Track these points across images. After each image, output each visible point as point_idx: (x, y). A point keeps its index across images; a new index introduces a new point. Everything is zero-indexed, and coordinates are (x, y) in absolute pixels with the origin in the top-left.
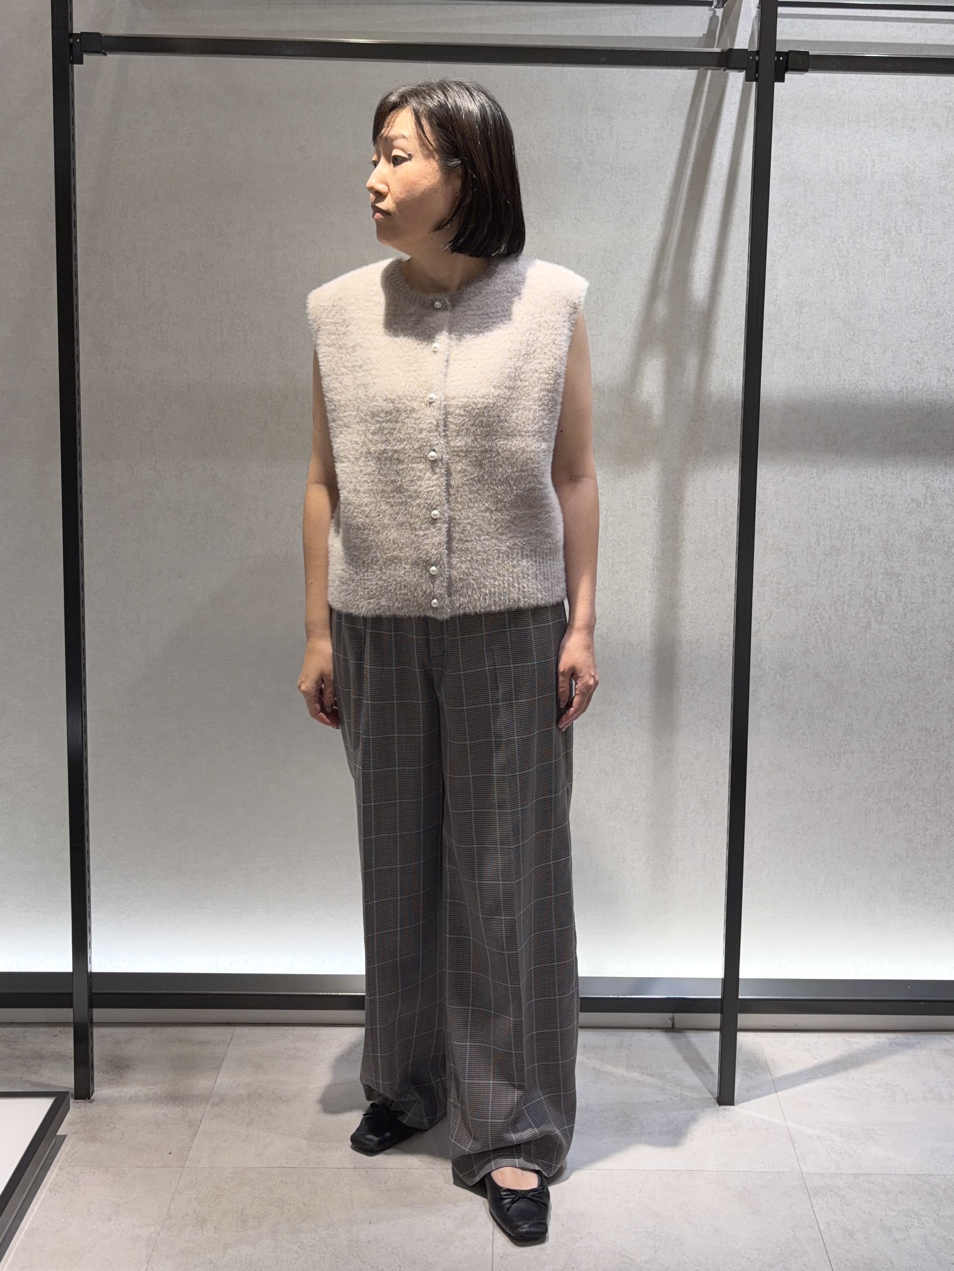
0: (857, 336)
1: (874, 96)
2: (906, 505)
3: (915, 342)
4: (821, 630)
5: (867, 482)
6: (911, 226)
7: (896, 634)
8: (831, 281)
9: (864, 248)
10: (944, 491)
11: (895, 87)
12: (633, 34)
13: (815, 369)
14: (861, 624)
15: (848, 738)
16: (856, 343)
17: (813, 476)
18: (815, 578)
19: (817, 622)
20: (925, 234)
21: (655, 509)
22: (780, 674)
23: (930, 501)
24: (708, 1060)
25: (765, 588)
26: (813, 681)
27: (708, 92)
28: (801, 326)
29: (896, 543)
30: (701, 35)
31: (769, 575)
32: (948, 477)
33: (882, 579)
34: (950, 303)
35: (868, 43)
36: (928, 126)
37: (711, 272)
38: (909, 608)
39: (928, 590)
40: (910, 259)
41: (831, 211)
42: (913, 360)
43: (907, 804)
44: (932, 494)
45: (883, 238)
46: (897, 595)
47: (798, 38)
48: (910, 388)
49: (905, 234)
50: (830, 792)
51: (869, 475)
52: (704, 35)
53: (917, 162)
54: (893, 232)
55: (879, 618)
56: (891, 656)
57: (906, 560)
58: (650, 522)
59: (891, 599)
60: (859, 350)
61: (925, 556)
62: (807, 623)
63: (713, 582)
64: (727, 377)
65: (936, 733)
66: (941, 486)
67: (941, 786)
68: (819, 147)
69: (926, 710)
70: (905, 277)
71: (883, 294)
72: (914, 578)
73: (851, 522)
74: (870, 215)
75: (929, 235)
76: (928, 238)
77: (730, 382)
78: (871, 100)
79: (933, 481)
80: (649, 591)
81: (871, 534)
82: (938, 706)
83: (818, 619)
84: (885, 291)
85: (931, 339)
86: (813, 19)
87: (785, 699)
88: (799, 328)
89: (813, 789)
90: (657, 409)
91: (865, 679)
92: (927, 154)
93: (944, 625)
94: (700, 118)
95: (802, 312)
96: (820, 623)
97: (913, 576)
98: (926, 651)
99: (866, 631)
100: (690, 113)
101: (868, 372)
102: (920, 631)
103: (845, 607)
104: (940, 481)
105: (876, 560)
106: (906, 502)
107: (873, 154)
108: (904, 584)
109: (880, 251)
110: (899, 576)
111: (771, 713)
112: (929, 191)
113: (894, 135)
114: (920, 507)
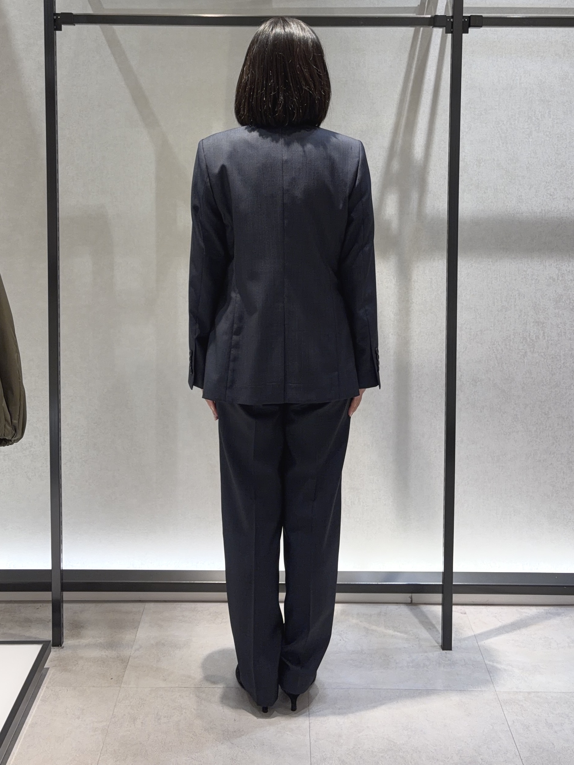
0: (514, 179)
1: (520, 38)
2: (546, 281)
3: (549, 182)
4: (496, 357)
5: (522, 267)
6: (544, 114)
7: (543, 359)
8: (497, 147)
9: (517, 127)
10: (569, 272)
11: (533, 33)
12: (377, 6)
13: (489, 199)
14: (521, 353)
16: (514, 183)
17: (489, 263)
18: (493, 325)
19: (494, 352)
20: (553, 119)
21: (394, 284)
22: (473, 384)
23: (560, 278)
24: (436, 623)
25: (462, 332)
26: (493, 389)
27: (422, 38)
28: (479, 174)
29: (541, 304)
30: (416, 5)
31: (465, 324)
32: (571, 263)
33: (533, 326)
34: (569, 159)
35: (516, 7)
36: (552, 55)
37: (425, 142)
38: (550, 343)
39: (561, 332)
40: (544, 134)
41: (496, 106)
42: (547, 194)
43: (552, 463)
44: (562, 273)
46: (542, 335)
47: (474, 6)
48: (546, 210)
49: (541, 119)
50: (504, 456)
51: (523, 263)
52: (418, 5)
53: (547, 77)
54: (534, 118)
55: (532, 349)
56: (540, 373)
57: (547, 314)
58: (391, 293)
59: (539, 338)
60: (515, 188)
61: (559, 311)
62: (488, 353)
63: (430, 328)
64: (436, 205)
65: (568, 419)
66: (567, 269)
68: (488, 69)
69: (562, 405)
70: (542, 144)
71: (529, 154)
72: (552, 325)
74: (519, 108)
75: (555, 119)
76: (554, 121)
77: (438, 208)
78: (518, 41)
79: (562, 266)
80: (392, 334)
81: (526, 297)
83: (495, 351)
84: (530, 153)
85: (558, 181)
87: (476, 400)
88: (479, 175)
89: (494, 455)
90: (394, 226)
91: (524, 387)
92: (553, 72)
94: (417, 53)
95: (480, 166)
96: (496, 353)
97: (552, 324)
98: (561, 369)
99: (524, 357)
100: (410, 51)
101: (521, 201)
102: (557, 358)
103: (511, 343)
104: (566, 266)
105: (529, 315)
106: (547, 279)
107: (520, 72)
108: (546, 328)
109: (526, 129)
110: (543, 323)
111: (468, 408)
112: (555, 94)
113: (532, 61)
114: (555, 281)
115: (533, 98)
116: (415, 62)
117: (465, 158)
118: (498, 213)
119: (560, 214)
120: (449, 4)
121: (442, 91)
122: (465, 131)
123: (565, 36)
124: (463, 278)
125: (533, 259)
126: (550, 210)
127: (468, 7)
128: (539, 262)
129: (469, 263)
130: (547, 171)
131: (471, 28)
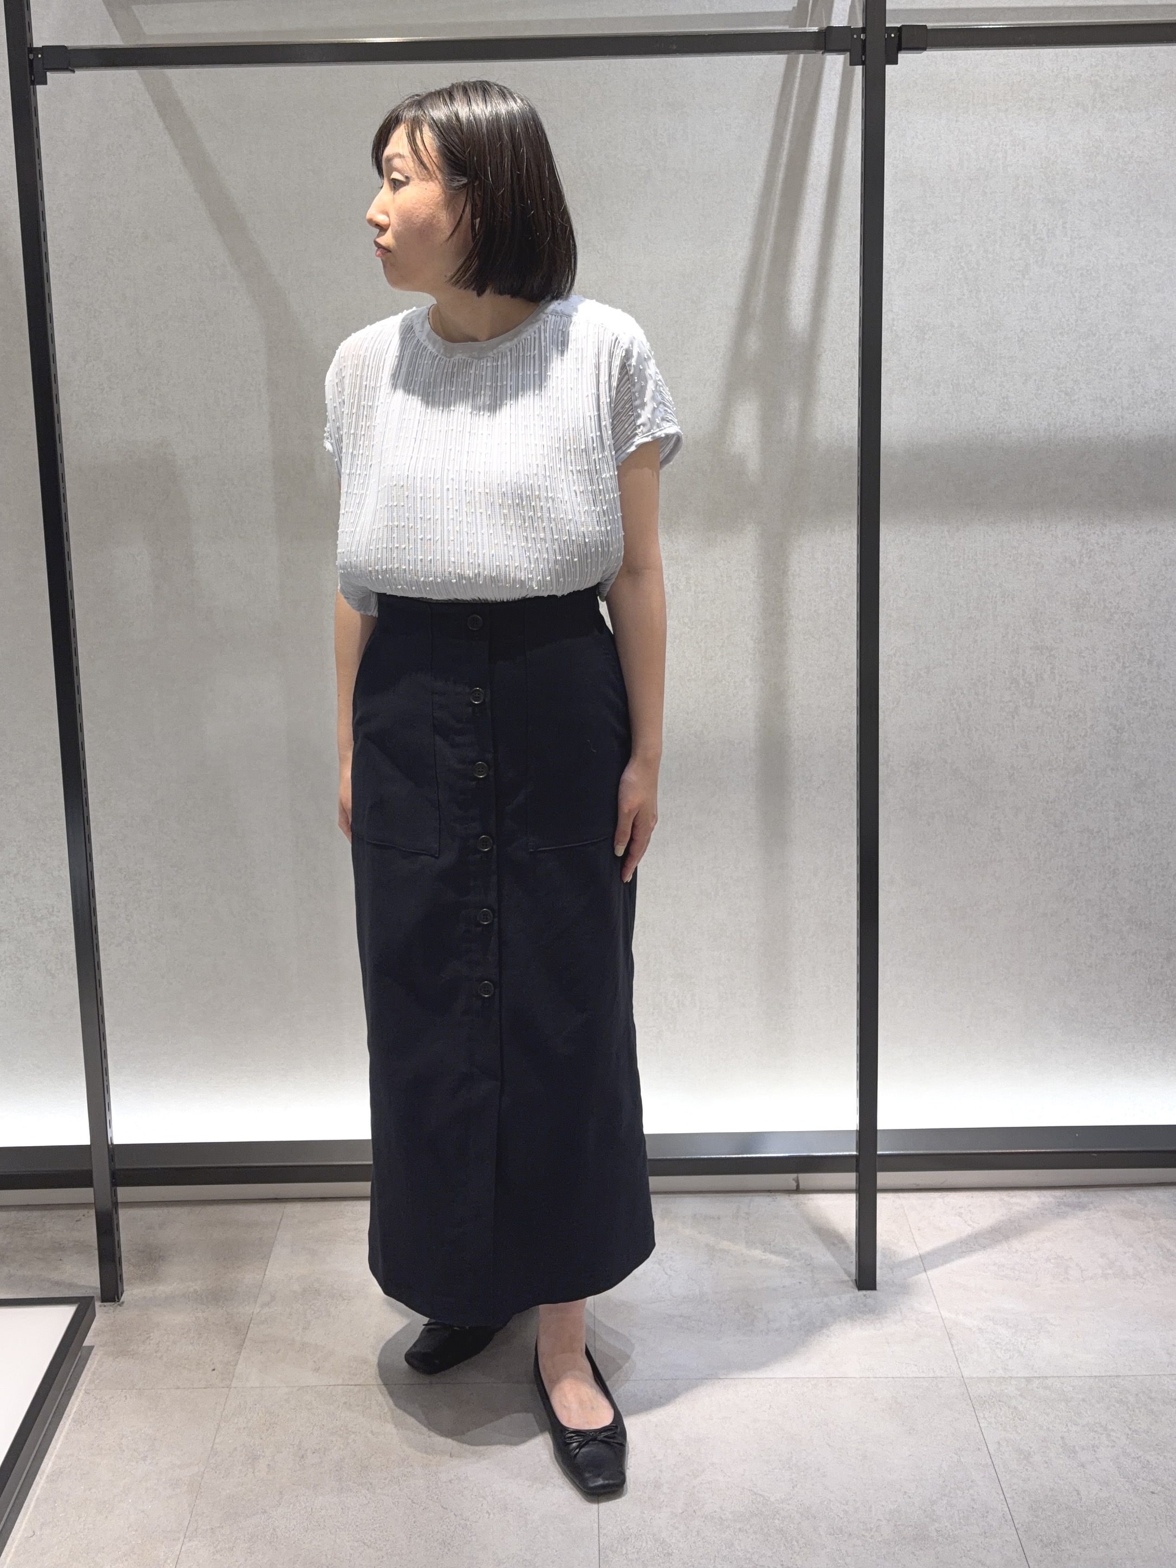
1: (1003, 72)
2: (1058, 566)
3: (1063, 368)
4: (958, 718)
5: (1009, 539)
6: (1053, 229)
7: (1050, 720)
8: (959, 299)
9: (997, 258)
10: (1102, 547)
11: (1029, 60)
12: (707, 12)
13: (942, 406)
14: (1007, 710)
15: (995, 844)
16: (993, 371)
17: (943, 535)
18: (951, 657)
19: (954, 709)
20: (1071, 238)
21: (754, 582)
22: (911, 771)
23: (1086, 560)
25: (890, 671)
26: (951, 779)
27: (803, 77)
28: (923, 355)
29: (1047, 612)
30: (789, 9)
31: (895, 655)
32: (1108, 529)
33: (1030, 655)
34: (1104, 320)
35: (994, 8)
36: (1070, 107)
37: (812, 295)
38: (1064, 688)
39: (1087, 666)
40: (1054, 269)
41: (956, 215)
42: (1061, 391)
44: (1089, 550)
45: (1020, 245)
46: (1049, 673)
47: (909, 7)
48: (1058, 425)
49: (1046, 239)
50: (975, 908)
51: (1012, 531)
52: (794, 8)
53: (1059, 152)
54: (1032, 237)
55: (1029, 701)
56: (1044, 746)
57: (1060, 631)
58: (749, 597)
59: (1042, 679)
60: (995, 382)
61: (1082, 624)
62: (942, 710)
63: (827, 666)
64: (835, 420)
65: (1100, 834)
66: (1099, 541)
68: (939, 138)
69: (1088, 808)
70: (1048, 291)
71: (1022, 312)
72: (1069, 652)
73: (991, 589)
74: (1004, 217)
75: (1076, 238)
76: (1074, 243)
77: (840, 427)
78: (1001, 78)
79: (1089, 535)
80: (751, 680)
81: (1017, 601)
82: (1101, 803)
83: (955, 706)
84: (1025, 309)
85: (1082, 365)
87: (919, 801)
89: (955, 906)
90: (753, 463)
91: (1013, 774)
92: (1070, 141)
93: (1108, 707)
94: (792, 110)
95: (924, 339)
96: (958, 710)
97: (1068, 650)
98: (1087, 738)
99: (1013, 717)
100: (780, 104)
101: (1007, 408)
102: (1078, 715)
103: (988, 689)
104: (1098, 535)
105: (1023, 634)
106: (1057, 562)
107: (1005, 143)
108: (1057, 659)
109: (1017, 260)
110: (1052, 650)
111: (902, 818)
112: (1075, 186)
113: (1029, 119)
114: (1074, 567)
115: (1031, 196)
116: (789, 127)
117: (894, 325)
118: (961, 434)
119: (1086, 431)
120: (857, 4)
121: (845, 186)
122: (894, 269)
123: (1096, 65)
124: (890, 567)
125: (1031, 523)
126: (1066, 423)
127: (894, 10)
128: (1043, 529)
129: (902, 534)
130: (1059, 346)
131: (902, 52)
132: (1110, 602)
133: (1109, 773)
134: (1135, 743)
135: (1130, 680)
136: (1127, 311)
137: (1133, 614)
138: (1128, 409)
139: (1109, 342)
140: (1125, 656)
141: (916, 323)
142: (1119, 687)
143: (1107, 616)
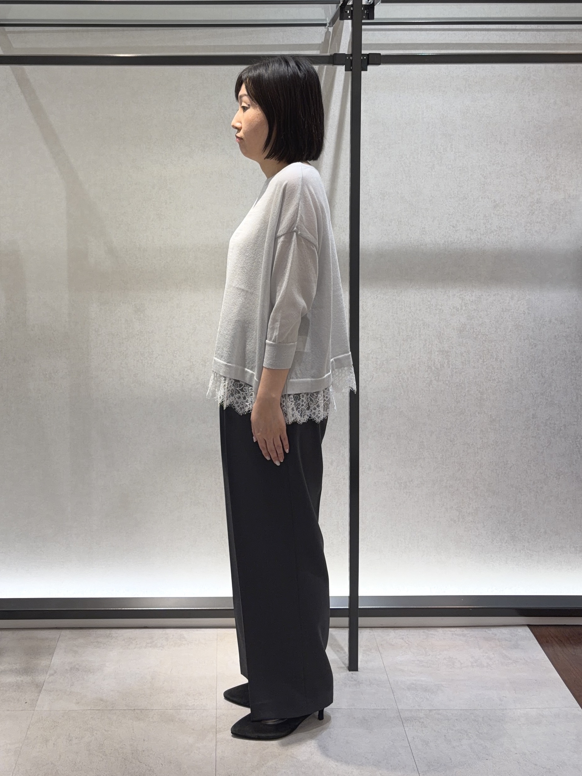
0: (417, 212)
1: (422, 74)
2: (450, 311)
3: (451, 215)
4: (402, 386)
5: (426, 297)
6: (446, 148)
7: (447, 387)
8: (401, 181)
9: (419, 161)
10: (472, 302)
11: (434, 69)
12: (281, 43)
13: (393, 231)
14: (426, 382)
15: (420, 450)
16: (417, 216)
17: (394, 294)
18: (398, 355)
19: (400, 381)
20: (455, 152)
23: (464, 308)
24: (342, 645)
25: (369, 361)
26: (399, 416)
27: (326, 74)
28: (384, 207)
29: (445, 333)
30: (320, 42)
31: (371, 353)
32: (474, 293)
33: (437, 355)
34: (471, 191)
35: (417, 44)
36: (454, 90)
37: (331, 177)
38: (454, 372)
39: (465, 361)
40: (446, 167)
41: (399, 140)
42: (450, 226)
44: (465, 303)
46: (447, 364)
47: (377, 42)
48: (449, 242)
49: (443, 153)
50: (411, 483)
51: (427, 293)
52: (322, 42)
53: (449, 111)
54: (436, 152)
55: (437, 378)
56: (445, 400)
57: (451, 343)
59: (443, 367)
60: (419, 221)
61: (463, 341)
62: (394, 381)
64: (342, 237)
65: (473, 446)
66: (470, 299)
67: (477, 477)
68: (391, 104)
69: (467, 432)
70: (444, 177)
71: (431, 187)
73: (418, 321)
74: (422, 142)
76: (456, 155)
77: (344, 240)
78: (420, 76)
79: (465, 296)
81: (430, 328)
82: (474, 430)
83: (401, 379)
84: (432, 185)
86: (386, 31)
87: (383, 427)
89: (401, 481)
91: (430, 414)
92: (454, 106)
93: (476, 381)
95: (384, 199)
97: (456, 353)
98: (466, 397)
99: (429, 385)
101: (424, 233)
102: (461, 385)
103: (417, 371)
104: (470, 296)
105: (434, 343)
106: (450, 309)
107: (423, 107)
108: (450, 357)
109: (428, 162)
110: (448, 352)
112: (456, 128)
113: (434, 96)
114: (458, 311)
115: (435, 132)
118: (402, 245)
119: (463, 245)
121: (346, 126)
123: (466, 71)
125: (437, 289)
126: (453, 241)
127: (370, 44)
128: (443, 292)
129: (374, 294)
130: (450, 204)
131: (369, 65)
132: (476, 329)
133: (477, 414)
134: (490, 400)
135: (487, 368)
136: (482, 188)
137: (487, 335)
138: (483, 235)
139: (474, 202)
140: (484, 356)
141: (380, 192)
142: (481, 371)
143: (475, 336)
